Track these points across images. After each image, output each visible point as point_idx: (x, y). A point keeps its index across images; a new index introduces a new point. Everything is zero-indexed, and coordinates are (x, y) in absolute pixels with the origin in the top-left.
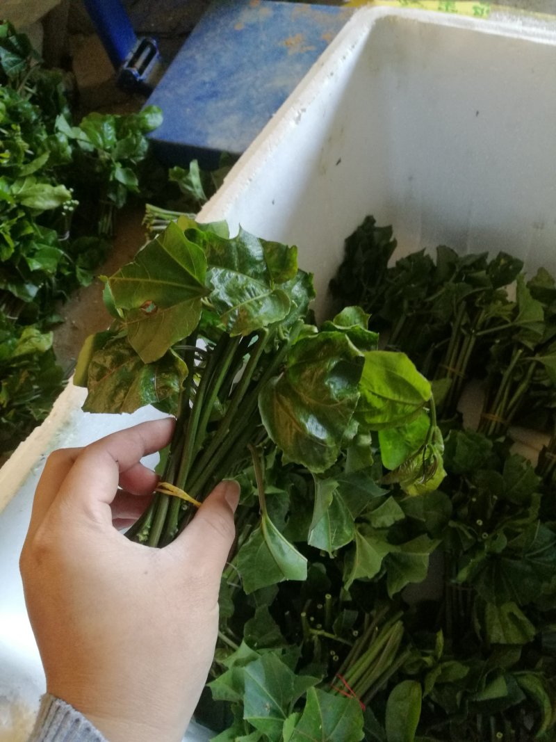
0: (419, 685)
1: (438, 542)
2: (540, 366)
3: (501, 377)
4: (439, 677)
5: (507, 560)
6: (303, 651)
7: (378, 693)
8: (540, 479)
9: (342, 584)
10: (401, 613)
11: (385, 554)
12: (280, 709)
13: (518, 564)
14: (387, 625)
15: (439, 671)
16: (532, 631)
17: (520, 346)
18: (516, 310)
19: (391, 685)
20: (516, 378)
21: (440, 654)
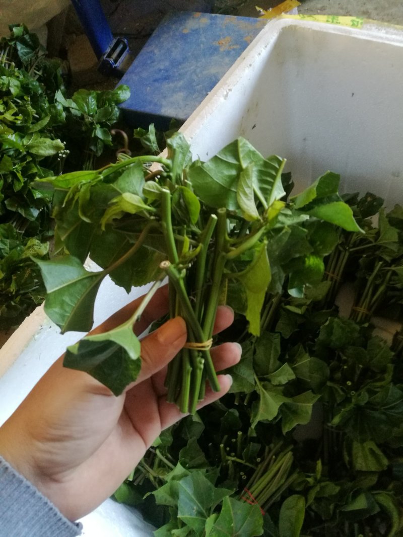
0: (304, 498)
1: (319, 396)
2: (394, 273)
3: (366, 281)
4: (318, 493)
5: (368, 411)
6: (221, 472)
7: (274, 504)
8: (393, 354)
9: (250, 425)
10: (292, 447)
11: (281, 403)
12: (204, 511)
13: (377, 414)
14: (282, 454)
15: (318, 488)
16: (385, 462)
17: (381, 259)
18: (378, 234)
19: (284, 498)
20: (378, 282)
21: (319, 476)
